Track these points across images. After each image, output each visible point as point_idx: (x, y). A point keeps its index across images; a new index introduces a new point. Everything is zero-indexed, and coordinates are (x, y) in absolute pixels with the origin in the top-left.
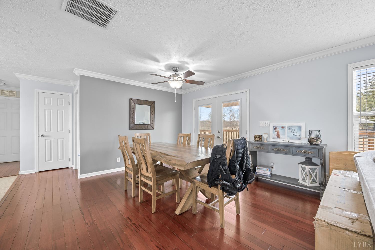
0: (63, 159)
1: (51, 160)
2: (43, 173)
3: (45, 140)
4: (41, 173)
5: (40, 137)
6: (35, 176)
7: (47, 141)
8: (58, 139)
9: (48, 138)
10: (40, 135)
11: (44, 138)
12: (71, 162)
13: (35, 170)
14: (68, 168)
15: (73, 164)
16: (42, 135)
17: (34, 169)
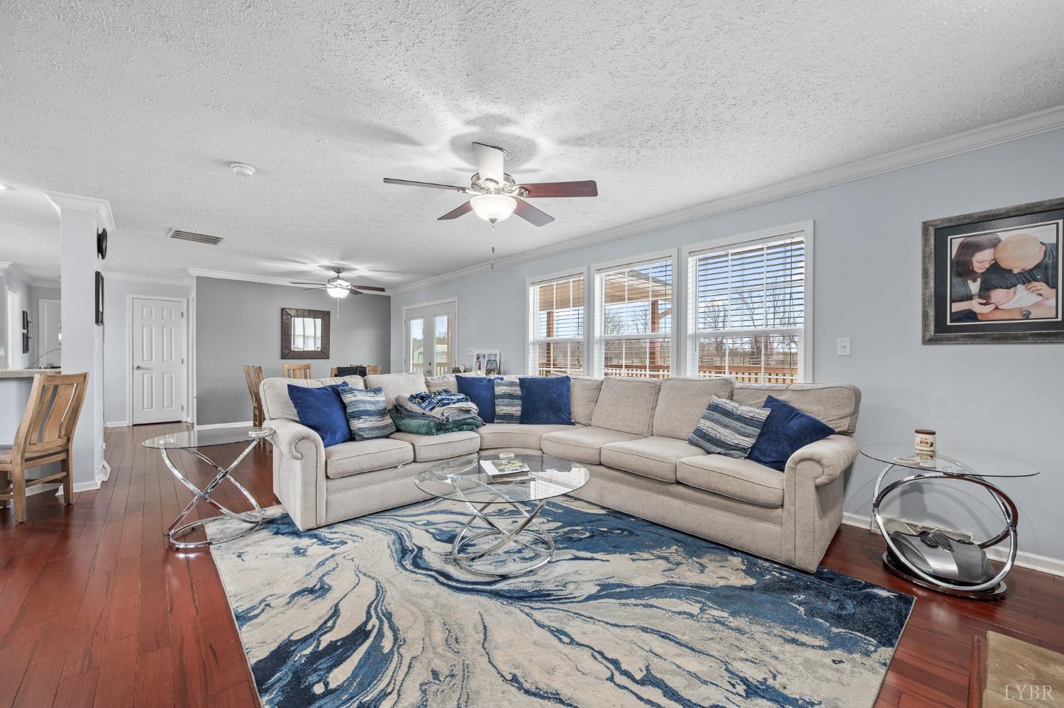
0: (172, 406)
1: (152, 407)
2: (140, 427)
3: (143, 374)
4: (136, 428)
5: (135, 370)
6: (127, 430)
7: (145, 376)
8: (163, 374)
9: (148, 371)
10: (135, 367)
11: (141, 372)
12: (185, 413)
13: (127, 422)
14: (180, 422)
15: (188, 415)
16: (138, 367)
17: (125, 420)
